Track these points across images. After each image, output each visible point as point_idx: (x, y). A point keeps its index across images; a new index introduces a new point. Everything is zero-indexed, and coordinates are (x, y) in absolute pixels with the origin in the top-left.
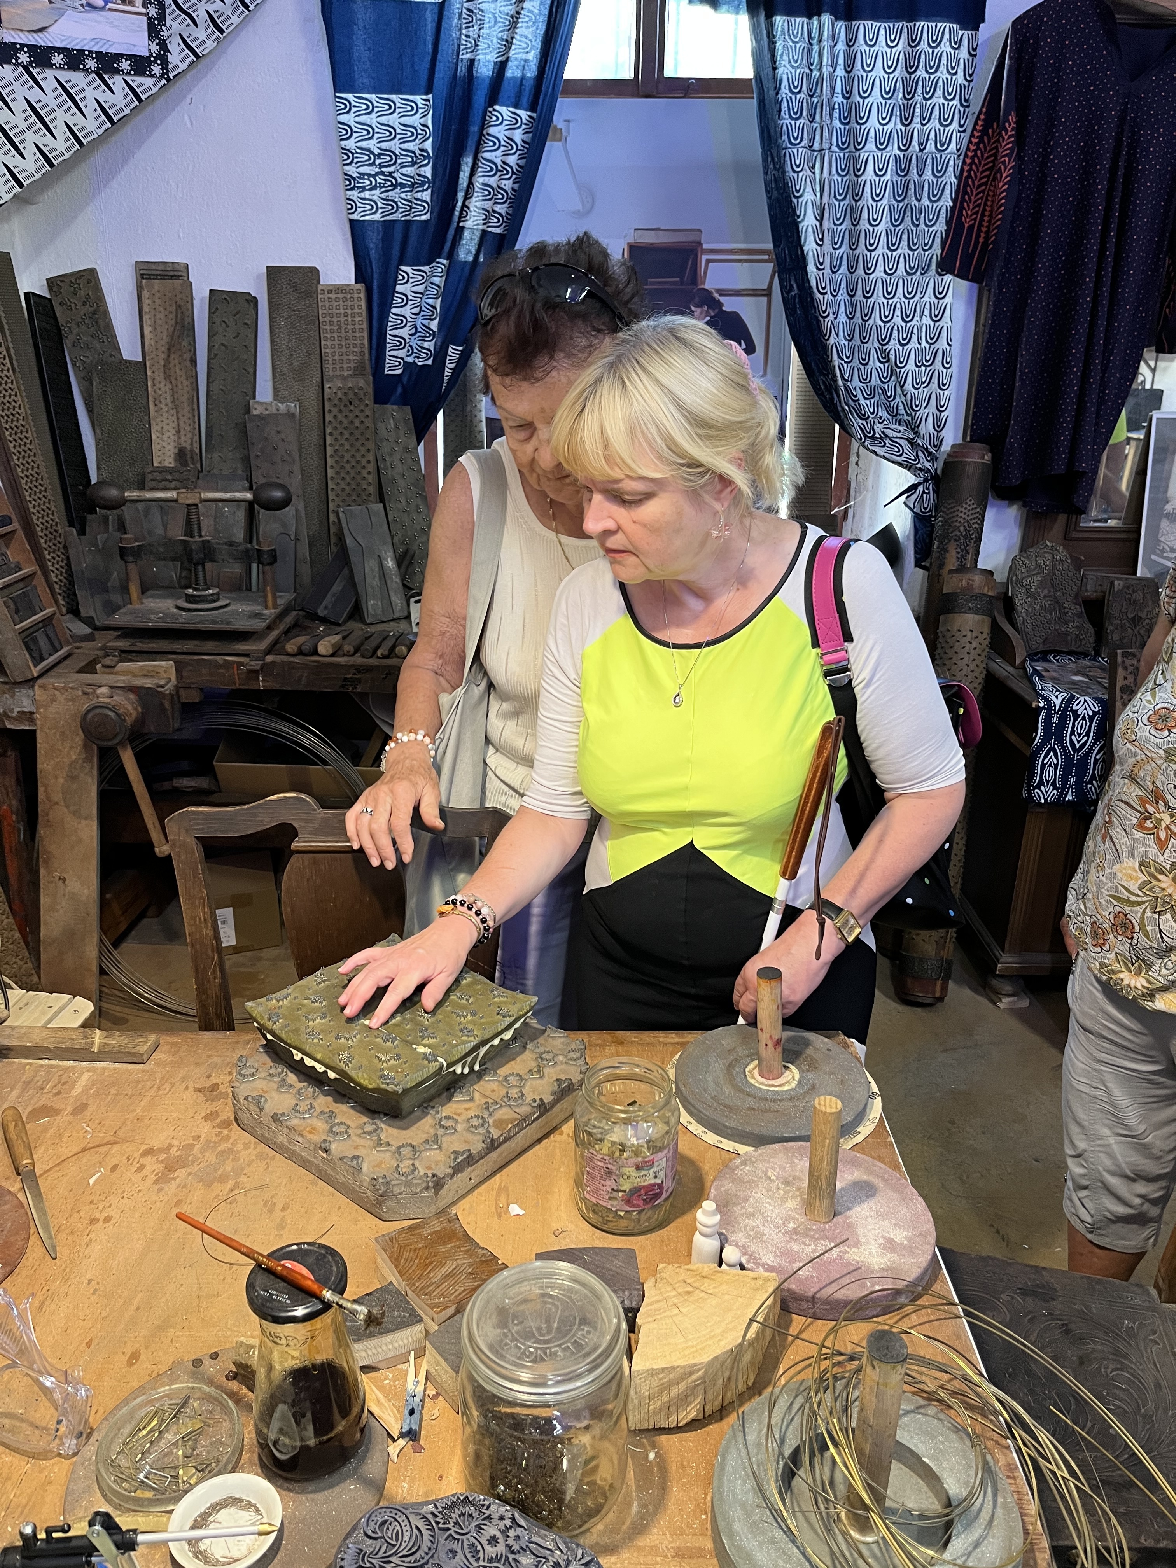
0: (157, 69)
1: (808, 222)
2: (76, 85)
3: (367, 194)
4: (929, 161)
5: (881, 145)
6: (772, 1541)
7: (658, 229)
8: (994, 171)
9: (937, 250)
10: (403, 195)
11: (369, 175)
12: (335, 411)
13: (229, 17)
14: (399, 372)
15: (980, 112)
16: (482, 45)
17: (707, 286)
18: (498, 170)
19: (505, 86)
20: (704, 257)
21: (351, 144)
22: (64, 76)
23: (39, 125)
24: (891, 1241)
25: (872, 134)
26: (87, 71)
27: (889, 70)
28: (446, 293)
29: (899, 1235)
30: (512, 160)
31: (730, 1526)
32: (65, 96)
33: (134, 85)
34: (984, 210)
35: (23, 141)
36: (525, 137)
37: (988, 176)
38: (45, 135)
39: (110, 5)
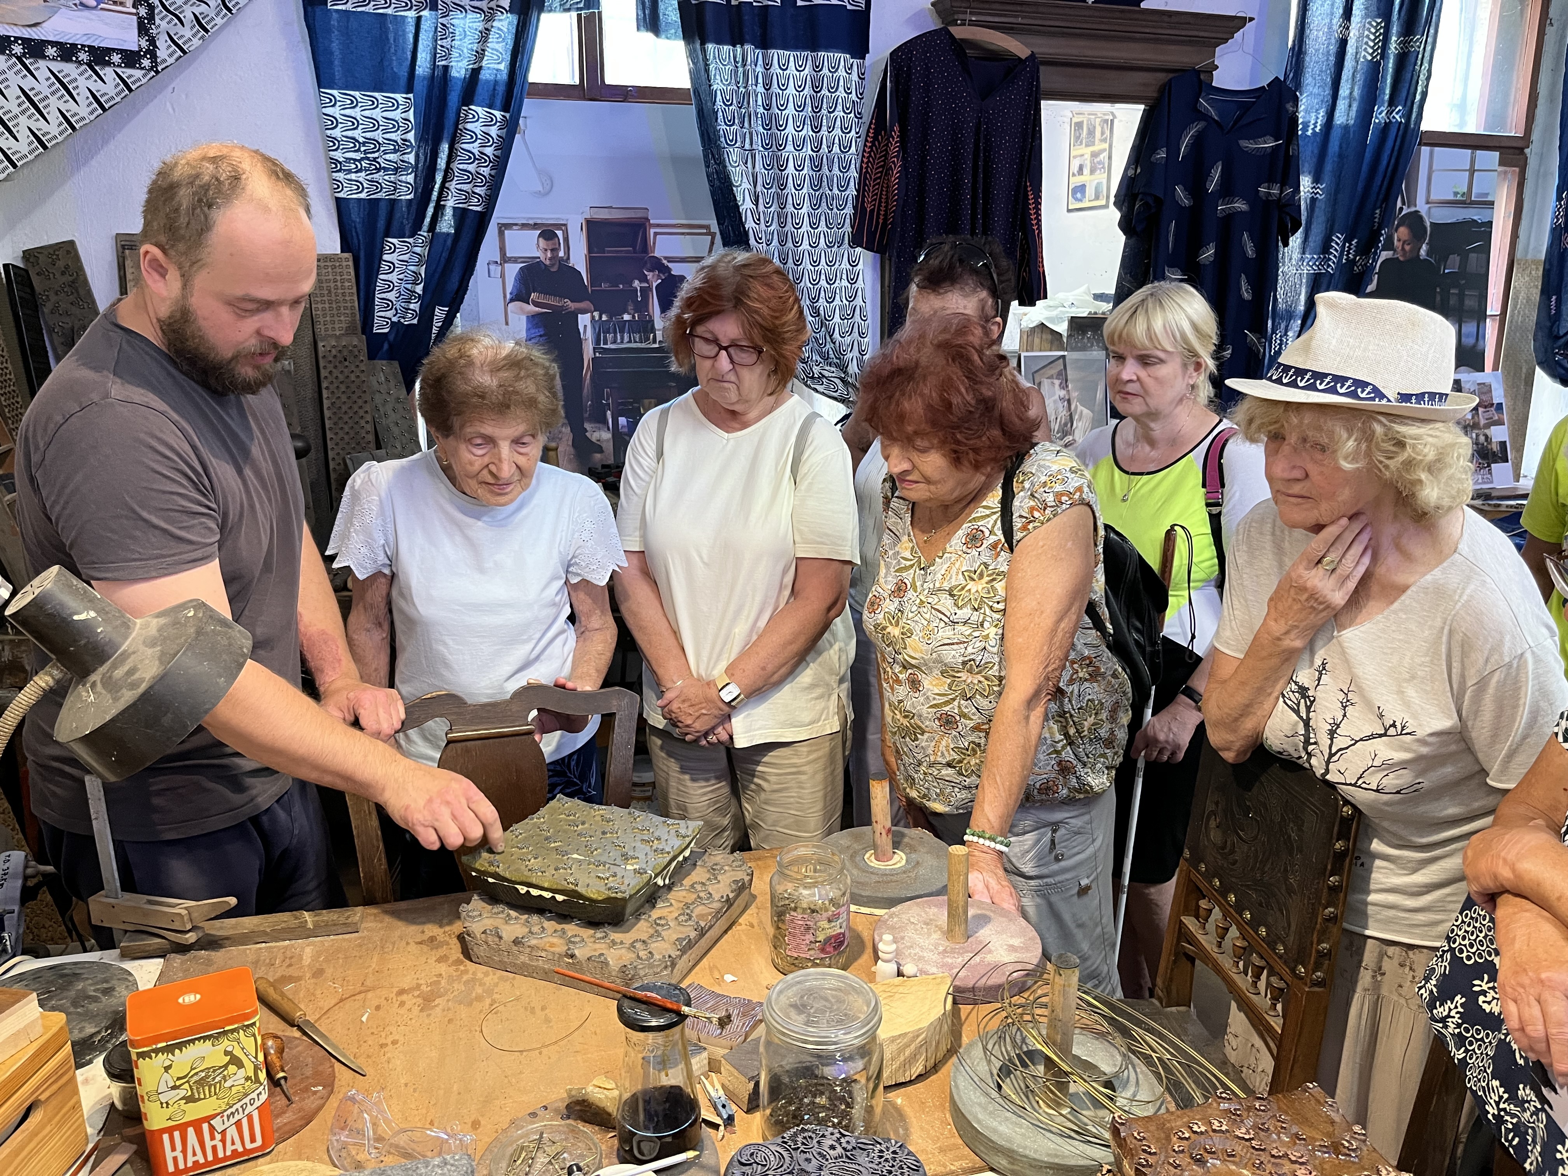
0: (146, 63)
1: (746, 205)
2: (68, 75)
3: (353, 176)
4: (836, 160)
5: (798, 148)
6: (1007, 1119)
7: (611, 207)
8: (886, 170)
9: (848, 228)
10: (386, 178)
11: (355, 160)
12: (330, 367)
13: (213, 19)
14: (386, 331)
15: (871, 123)
16: (455, 54)
17: (657, 254)
18: (475, 159)
19: (480, 89)
20: (652, 231)
21: (337, 133)
22: (56, 66)
23: (33, 110)
24: (1012, 946)
25: (790, 138)
26: (79, 63)
27: (800, 89)
28: (430, 261)
29: (1016, 942)
30: (489, 151)
31: (976, 1117)
32: (58, 85)
33: (124, 76)
34: (881, 198)
35: (17, 125)
36: (499, 133)
37: (881, 172)
38: (38, 120)
39: (102, 6)
